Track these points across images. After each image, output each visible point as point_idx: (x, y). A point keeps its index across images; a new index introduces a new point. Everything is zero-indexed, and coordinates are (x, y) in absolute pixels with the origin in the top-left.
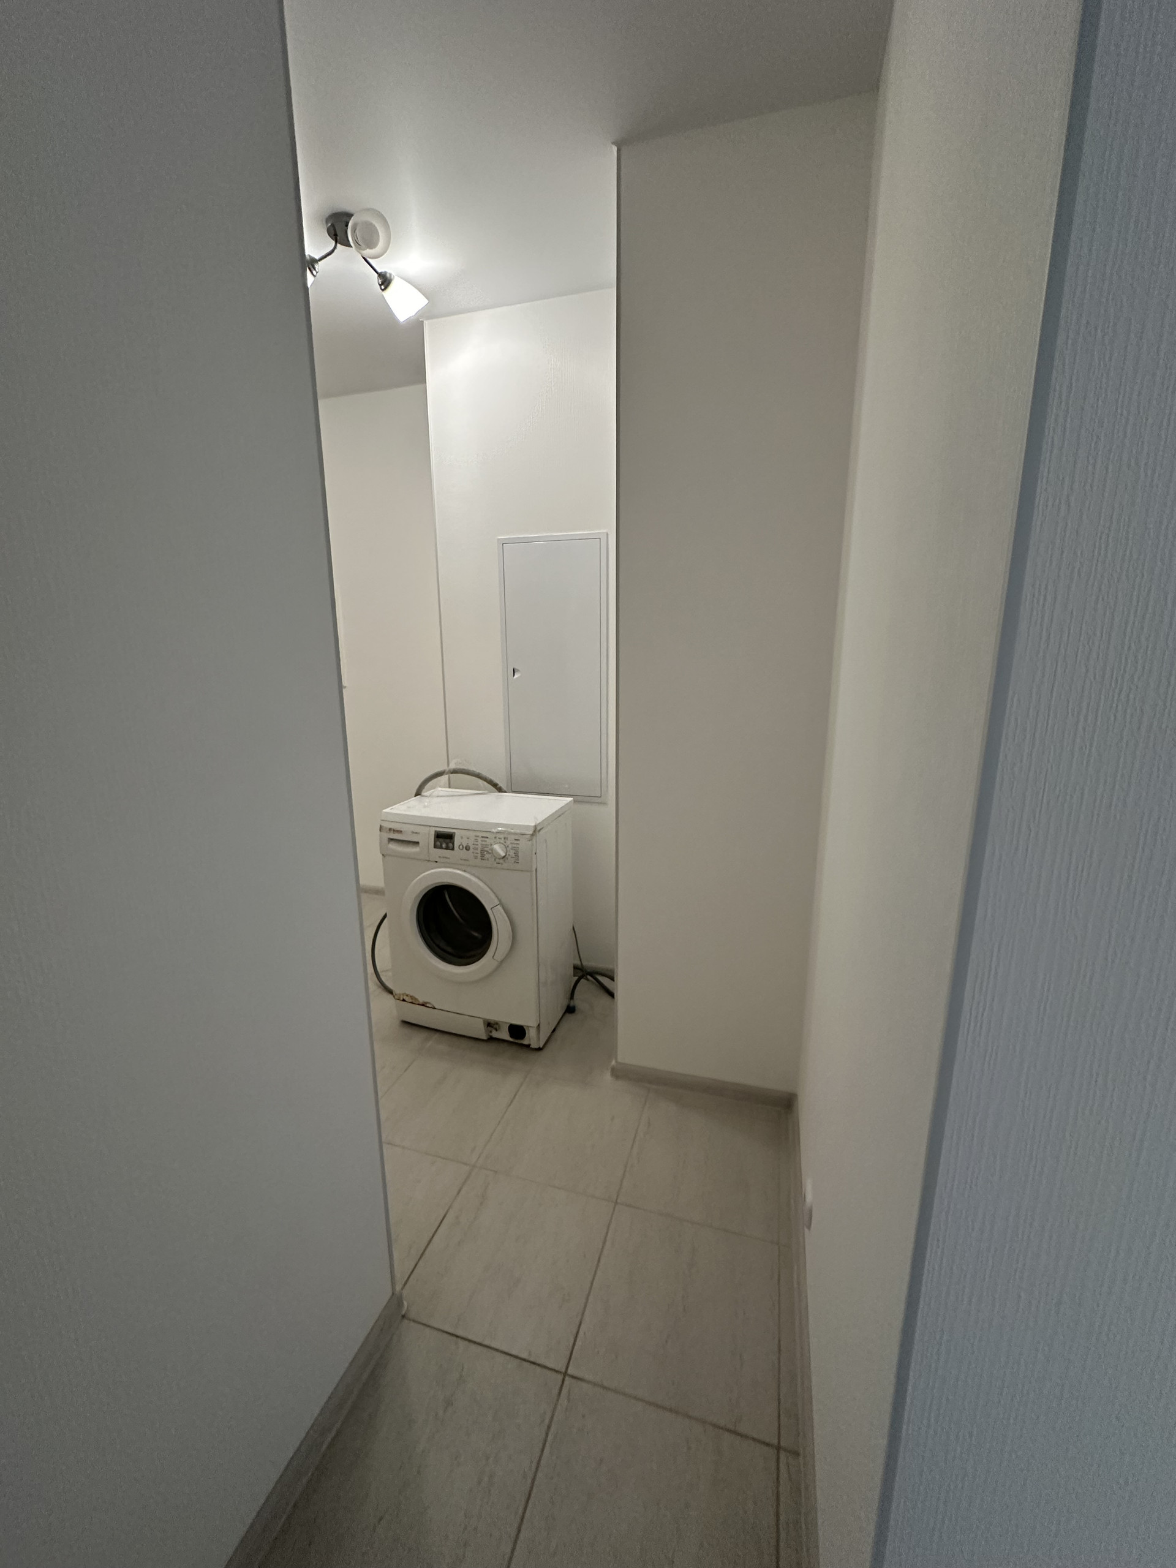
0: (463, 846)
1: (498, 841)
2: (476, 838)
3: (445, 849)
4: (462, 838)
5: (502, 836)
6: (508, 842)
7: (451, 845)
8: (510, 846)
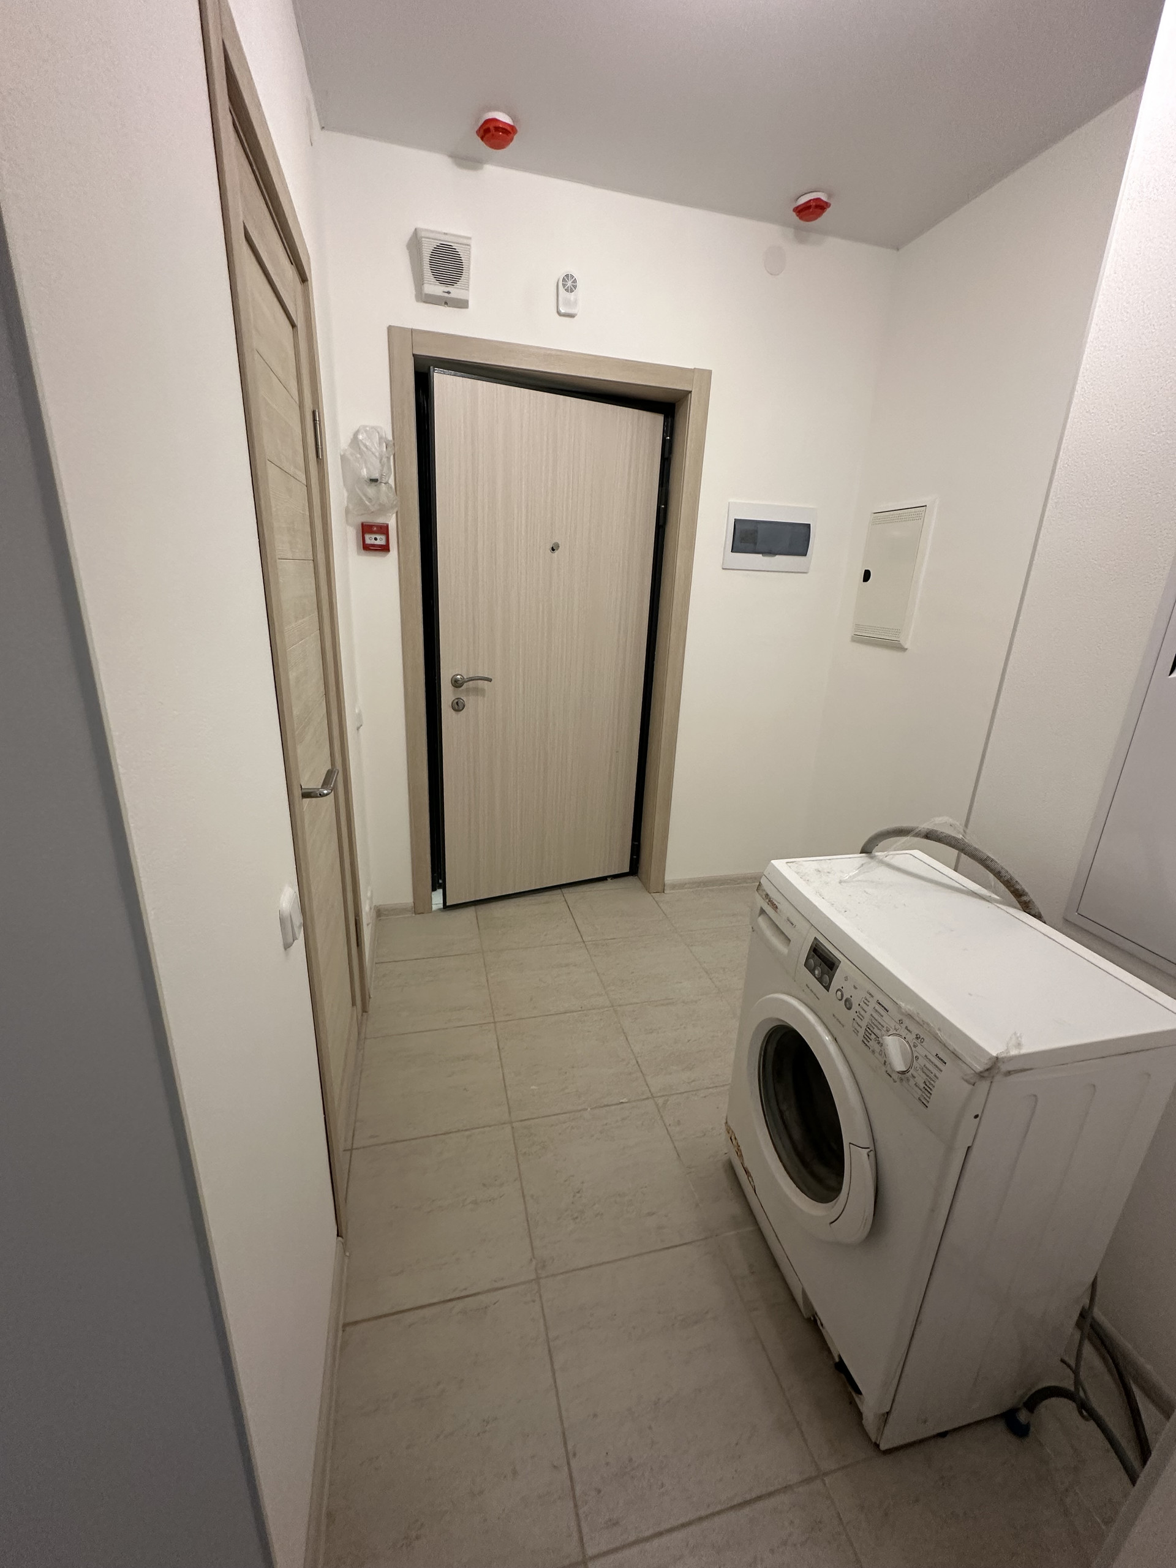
0: (842, 995)
1: (904, 1033)
2: (868, 996)
3: (817, 979)
4: (846, 979)
5: (916, 1030)
6: (920, 1051)
7: (826, 978)
8: (922, 1061)
